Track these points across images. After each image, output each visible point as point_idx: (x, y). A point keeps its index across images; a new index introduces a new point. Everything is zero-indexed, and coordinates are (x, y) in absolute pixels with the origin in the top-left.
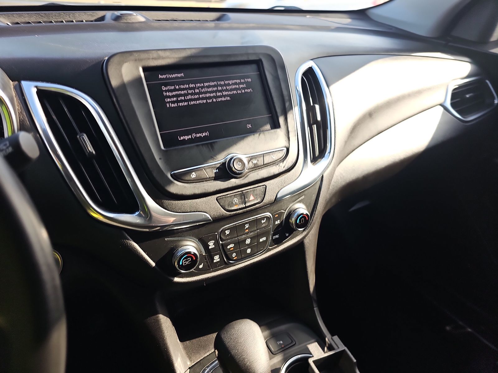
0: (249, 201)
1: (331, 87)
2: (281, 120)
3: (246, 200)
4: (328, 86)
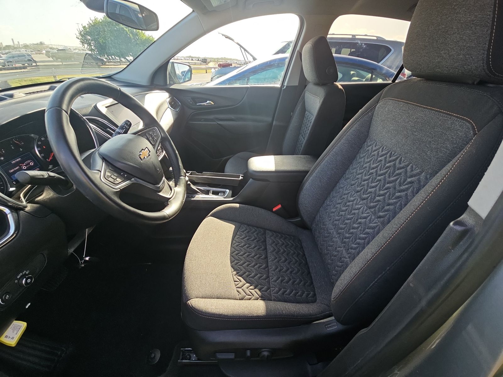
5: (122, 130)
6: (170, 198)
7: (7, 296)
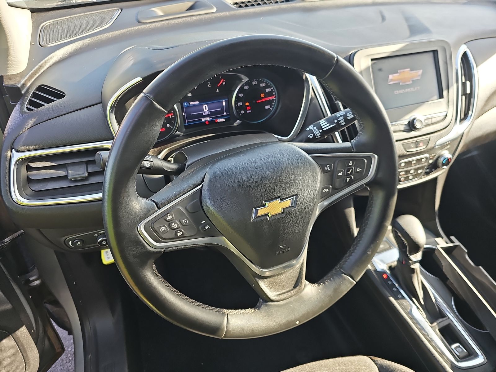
0: (420, 147)
1: (479, 67)
2: (445, 93)
3: (418, 145)
4: (477, 67)
5: (328, 125)
6: (272, 301)
7: (79, 243)
